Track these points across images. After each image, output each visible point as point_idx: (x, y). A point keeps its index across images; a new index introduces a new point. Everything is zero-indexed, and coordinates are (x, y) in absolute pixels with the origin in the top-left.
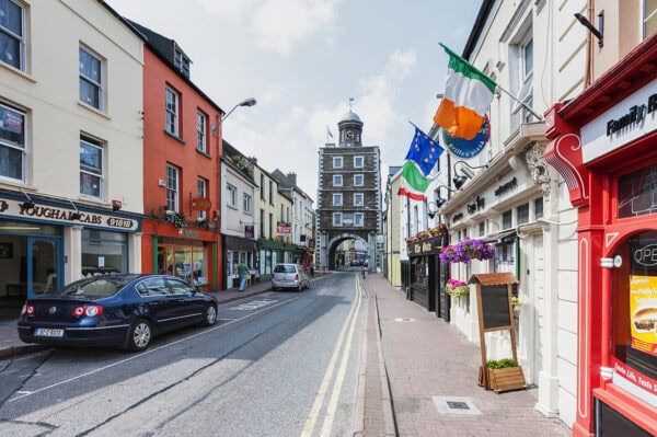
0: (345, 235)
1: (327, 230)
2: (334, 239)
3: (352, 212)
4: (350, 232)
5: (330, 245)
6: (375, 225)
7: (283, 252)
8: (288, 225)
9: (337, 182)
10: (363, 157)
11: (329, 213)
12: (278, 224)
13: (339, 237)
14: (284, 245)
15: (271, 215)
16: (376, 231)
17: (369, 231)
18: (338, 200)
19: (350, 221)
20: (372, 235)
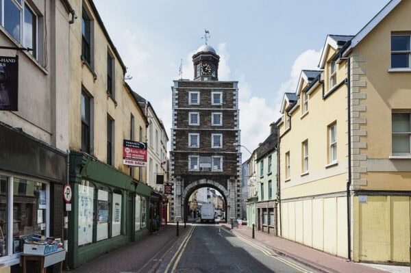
0: (203, 181)
1: (183, 176)
2: (190, 186)
3: (209, 155)
4: (207, 177)
5: (185, 193)
6: (235, 170)
7: (133, 195)
8: (143, 147)
9: (194, 120)
10: (221, 93)
11: (185, 156)
12: (125, 143)
13: (196, 184)
14: (136, 183)
15: (110, 121)
16: (236, 177)
17: (228, 177)
18: (194, 141)
19: (207, 166)
20: (232, 181)
